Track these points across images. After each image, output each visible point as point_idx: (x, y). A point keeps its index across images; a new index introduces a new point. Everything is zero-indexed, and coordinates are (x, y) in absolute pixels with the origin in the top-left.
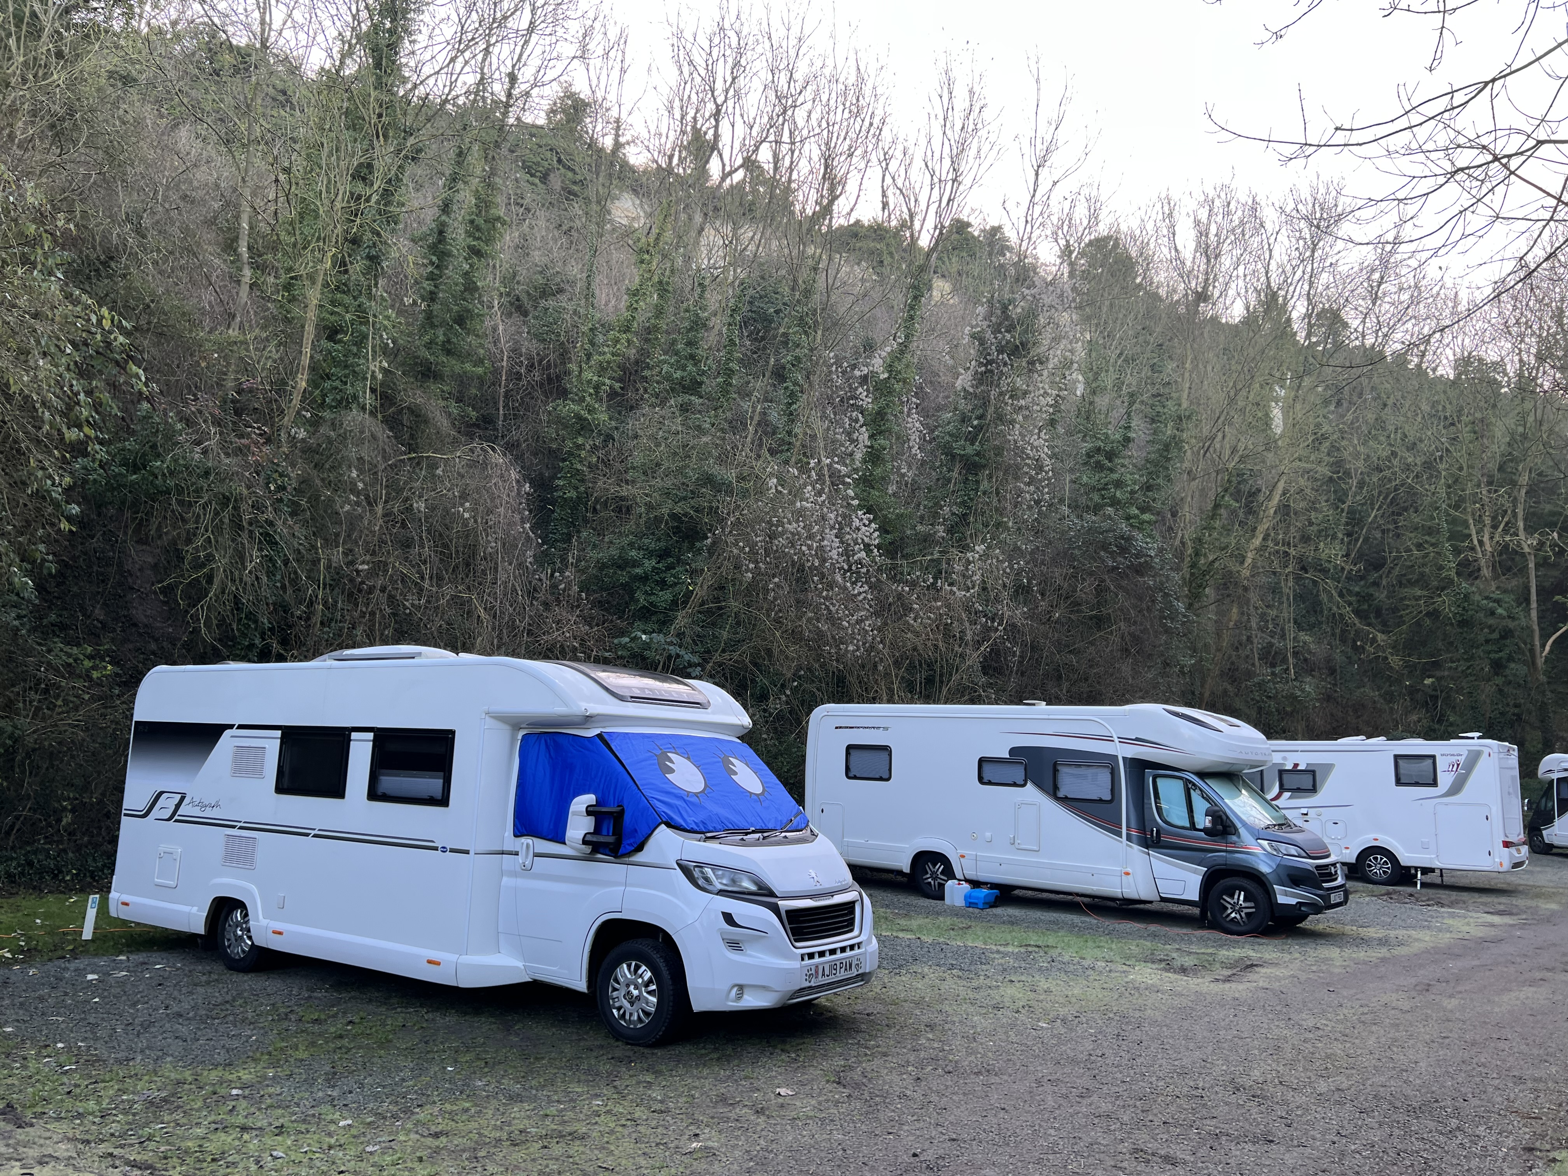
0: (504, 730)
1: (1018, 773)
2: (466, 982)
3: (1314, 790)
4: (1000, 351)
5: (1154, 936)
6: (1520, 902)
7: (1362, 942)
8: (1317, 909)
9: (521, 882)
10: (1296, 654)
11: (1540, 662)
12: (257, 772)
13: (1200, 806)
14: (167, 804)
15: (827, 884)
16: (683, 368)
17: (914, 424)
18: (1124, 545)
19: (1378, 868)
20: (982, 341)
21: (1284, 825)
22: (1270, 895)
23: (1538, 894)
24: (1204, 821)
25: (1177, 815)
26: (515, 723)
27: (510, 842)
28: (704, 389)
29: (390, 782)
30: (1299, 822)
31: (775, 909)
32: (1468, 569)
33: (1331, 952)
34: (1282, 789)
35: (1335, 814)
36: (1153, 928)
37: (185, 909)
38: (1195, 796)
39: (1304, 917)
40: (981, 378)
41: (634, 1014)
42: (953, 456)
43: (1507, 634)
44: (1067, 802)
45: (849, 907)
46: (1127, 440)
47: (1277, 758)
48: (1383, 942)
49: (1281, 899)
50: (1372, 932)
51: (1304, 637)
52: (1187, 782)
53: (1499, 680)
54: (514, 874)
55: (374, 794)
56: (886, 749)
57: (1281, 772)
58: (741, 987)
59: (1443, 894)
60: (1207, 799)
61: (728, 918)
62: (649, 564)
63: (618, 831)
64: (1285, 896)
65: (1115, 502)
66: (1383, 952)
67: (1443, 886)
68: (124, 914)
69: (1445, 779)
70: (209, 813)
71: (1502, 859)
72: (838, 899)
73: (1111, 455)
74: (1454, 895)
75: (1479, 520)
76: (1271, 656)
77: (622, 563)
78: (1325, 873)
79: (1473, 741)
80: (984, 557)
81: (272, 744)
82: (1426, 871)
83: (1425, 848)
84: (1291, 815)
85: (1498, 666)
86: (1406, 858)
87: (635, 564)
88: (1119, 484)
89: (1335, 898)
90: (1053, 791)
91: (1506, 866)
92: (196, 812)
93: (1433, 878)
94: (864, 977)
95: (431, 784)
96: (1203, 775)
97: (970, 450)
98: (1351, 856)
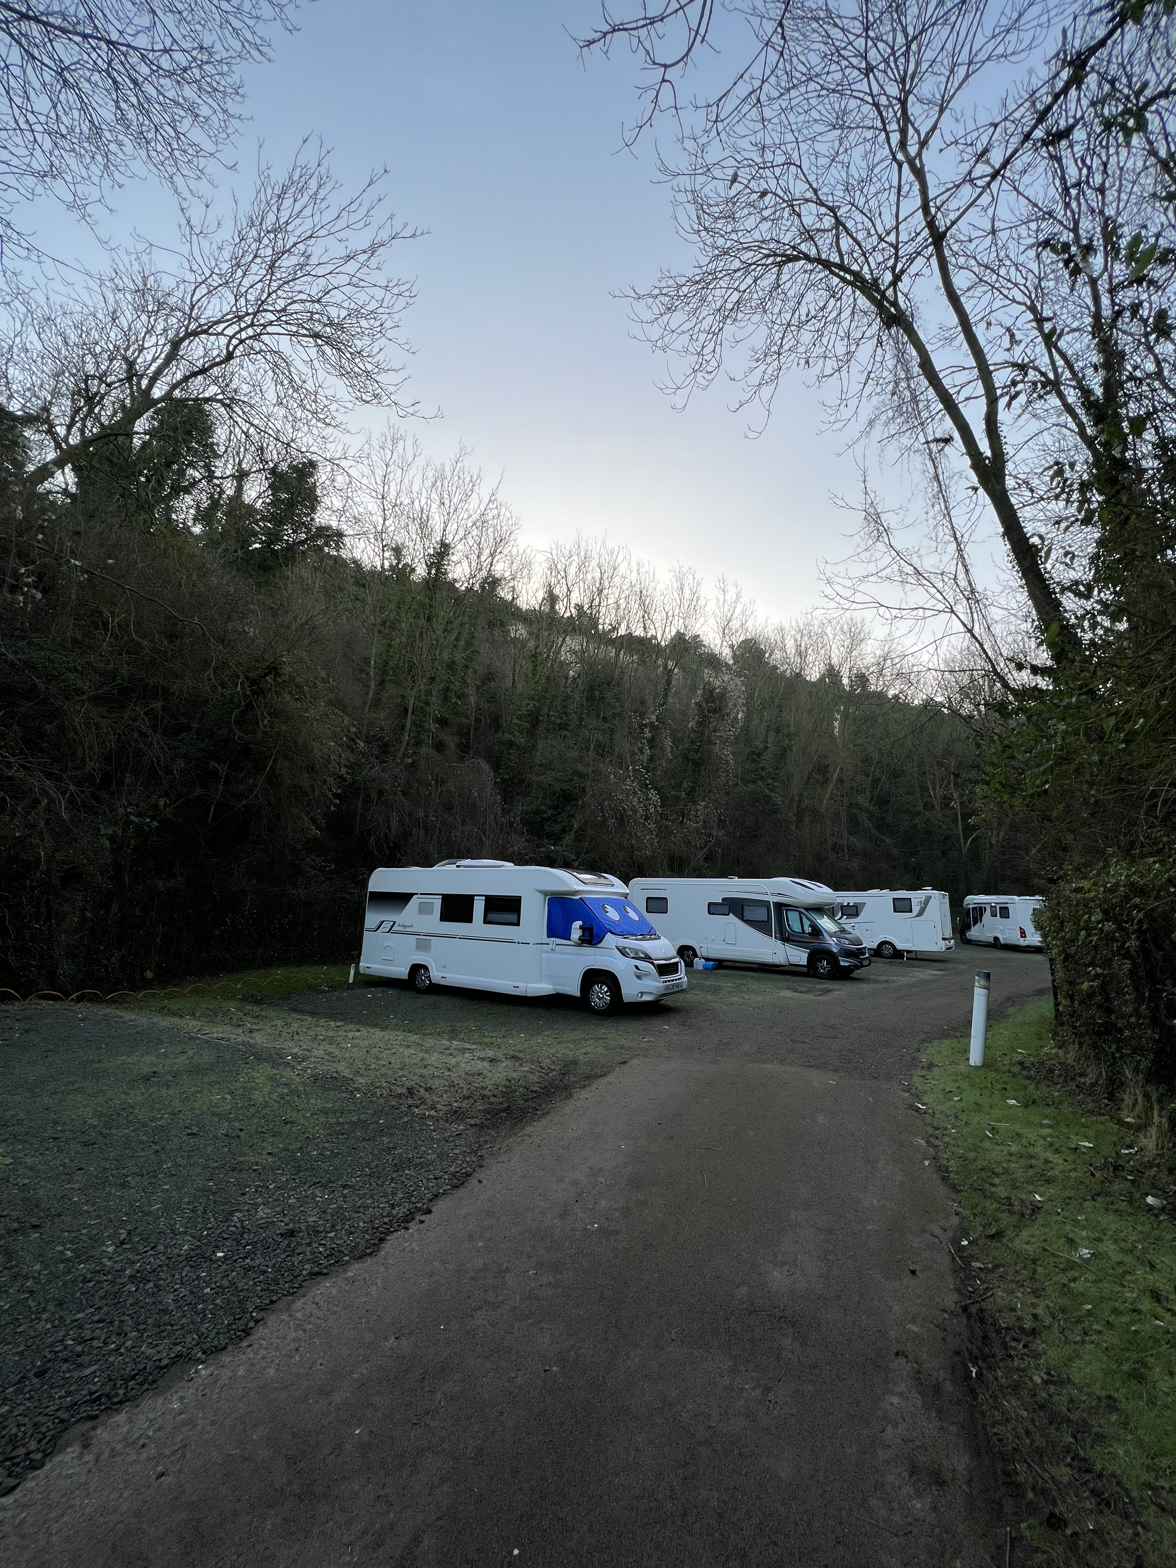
0: (541, 896)
1: (726, 909)
2: (530, 994)
3: (857, 915)
4: (709, 712)
5: (788, 980)
6: (950, 966)
7: (878, 982)
8: (858, 968)
9: (552, 955)
10: (848, 847)
11: (965, 851)
12: (431, 913)
13: (807, 923)
14: (386, 926)
15: (669, 955)
16: (561, 718)
17: (668, 742)
18: (767, 800)
19: (888, 950)
20: (700, 706)
21: (843, 931)
22: (838, 962)
23: (960, 962)
24: (808, 930)
25: (797, 928)
26: (545, 893)
27: (545, 939)
28: (570, 728)
29: (492, 916)
30: (850, 930)
31: (653, 964)
32: (928, 806)
33: (865, 987)
34: (843, 915)
35: (867, 926)
36: (788, 977)
37: (399, 969)
38: (804, 919)
39: (853, 971)
40: (700, 724)
41: (601, 1004)
42: (688, 759)
43: (948, 837)
44: (747, 922)
45: (676, 964)
46: (766, 747)
47: (839, 900)
48: (886, 982)
49: (842, 964)
50: (881, 978)
51: (851, 838)
52: (801, 913)
53: (944, 860)
54: (547, 952)
55: (486, 922)
56: (665, 899)
57: (842, 907)
58: (642, 993)
59: (916, 962)
60: (809, 919)
61: (637, 967)
62: (550, 812)
63: (591, 935)
64: (844, 963)
65: (762, 778)
66: (886, 985)
67: (916, 959)
68: (368, 972)
69: (916, 909)
70: (407, 929)
71: (941, 946)
72: (673, 961)
73: (759, 755)
74: (921, 963)
75: (933, 782)
76: (836, 848)
77: (538, 812)
78: (861, 951)
79: (928, 891)
80: (705, 807)
81: (438, 903)
82: (908, 952)
83: (908, 941)
84: (846, 927)
85: (944, 853)
86: (900, 946)
87: (543, 812)
88: (763, 769)
89: (865, 963)
90: (742, 918)
91: (944, 949)
92: (402, 929)
93: (913, 955)
94: (682, 991)
95: (512, 917)
96: (807, 909)
97: (696, 757)
98: (874, 945)
